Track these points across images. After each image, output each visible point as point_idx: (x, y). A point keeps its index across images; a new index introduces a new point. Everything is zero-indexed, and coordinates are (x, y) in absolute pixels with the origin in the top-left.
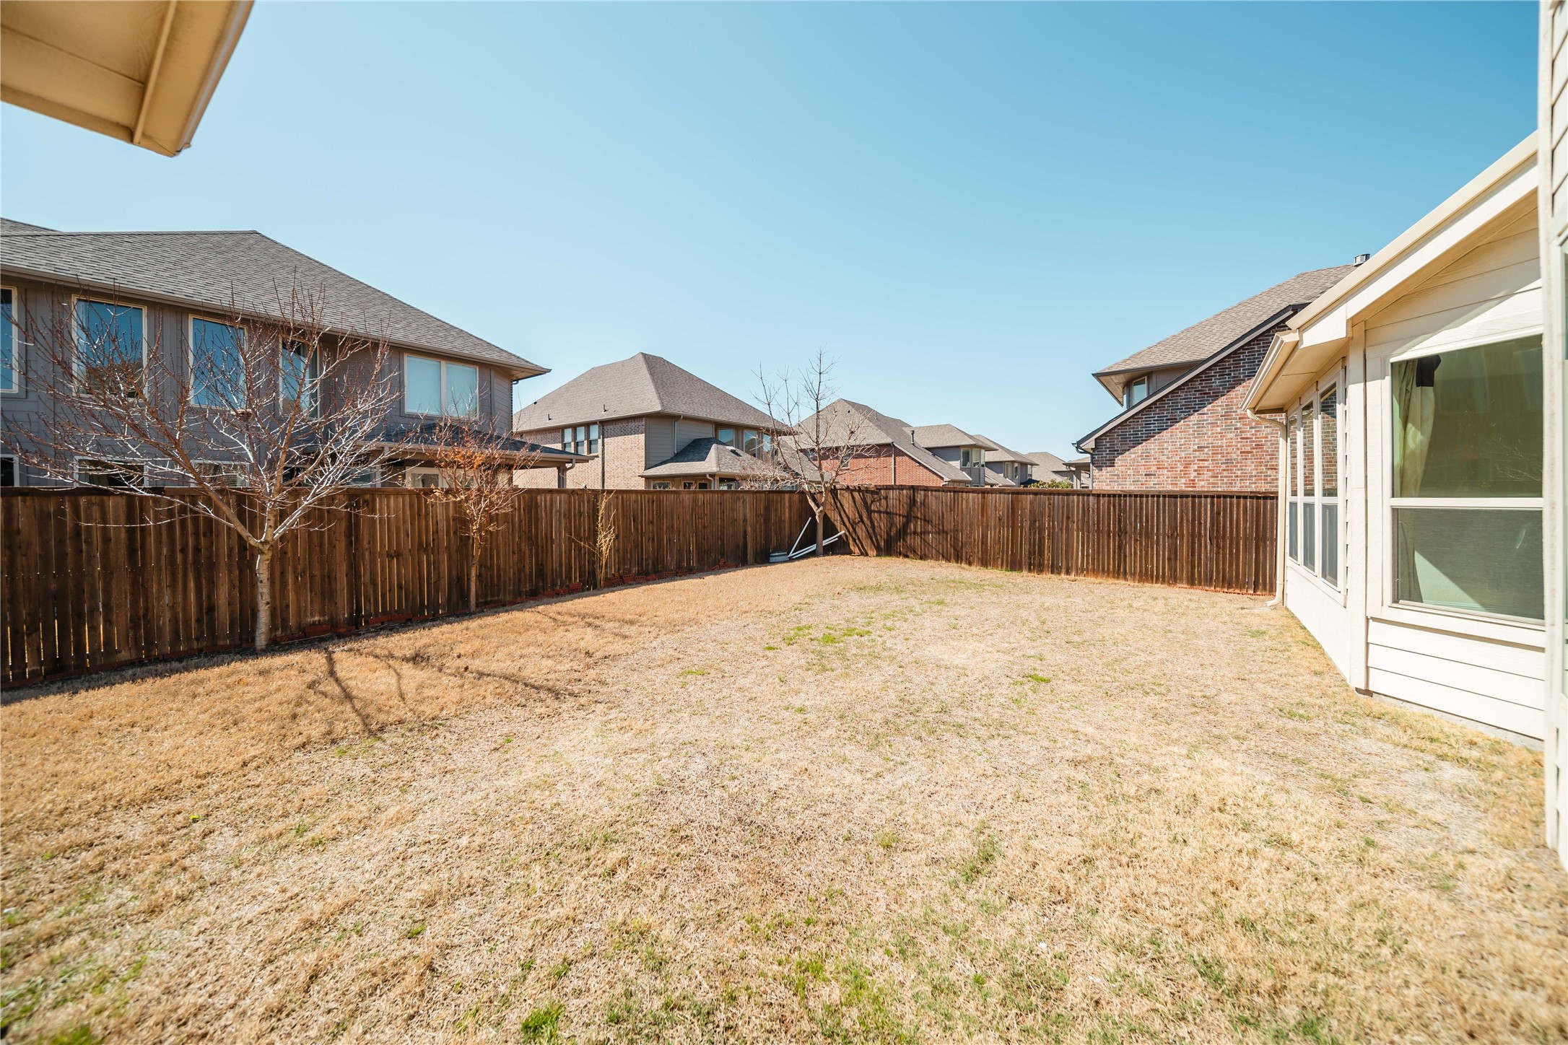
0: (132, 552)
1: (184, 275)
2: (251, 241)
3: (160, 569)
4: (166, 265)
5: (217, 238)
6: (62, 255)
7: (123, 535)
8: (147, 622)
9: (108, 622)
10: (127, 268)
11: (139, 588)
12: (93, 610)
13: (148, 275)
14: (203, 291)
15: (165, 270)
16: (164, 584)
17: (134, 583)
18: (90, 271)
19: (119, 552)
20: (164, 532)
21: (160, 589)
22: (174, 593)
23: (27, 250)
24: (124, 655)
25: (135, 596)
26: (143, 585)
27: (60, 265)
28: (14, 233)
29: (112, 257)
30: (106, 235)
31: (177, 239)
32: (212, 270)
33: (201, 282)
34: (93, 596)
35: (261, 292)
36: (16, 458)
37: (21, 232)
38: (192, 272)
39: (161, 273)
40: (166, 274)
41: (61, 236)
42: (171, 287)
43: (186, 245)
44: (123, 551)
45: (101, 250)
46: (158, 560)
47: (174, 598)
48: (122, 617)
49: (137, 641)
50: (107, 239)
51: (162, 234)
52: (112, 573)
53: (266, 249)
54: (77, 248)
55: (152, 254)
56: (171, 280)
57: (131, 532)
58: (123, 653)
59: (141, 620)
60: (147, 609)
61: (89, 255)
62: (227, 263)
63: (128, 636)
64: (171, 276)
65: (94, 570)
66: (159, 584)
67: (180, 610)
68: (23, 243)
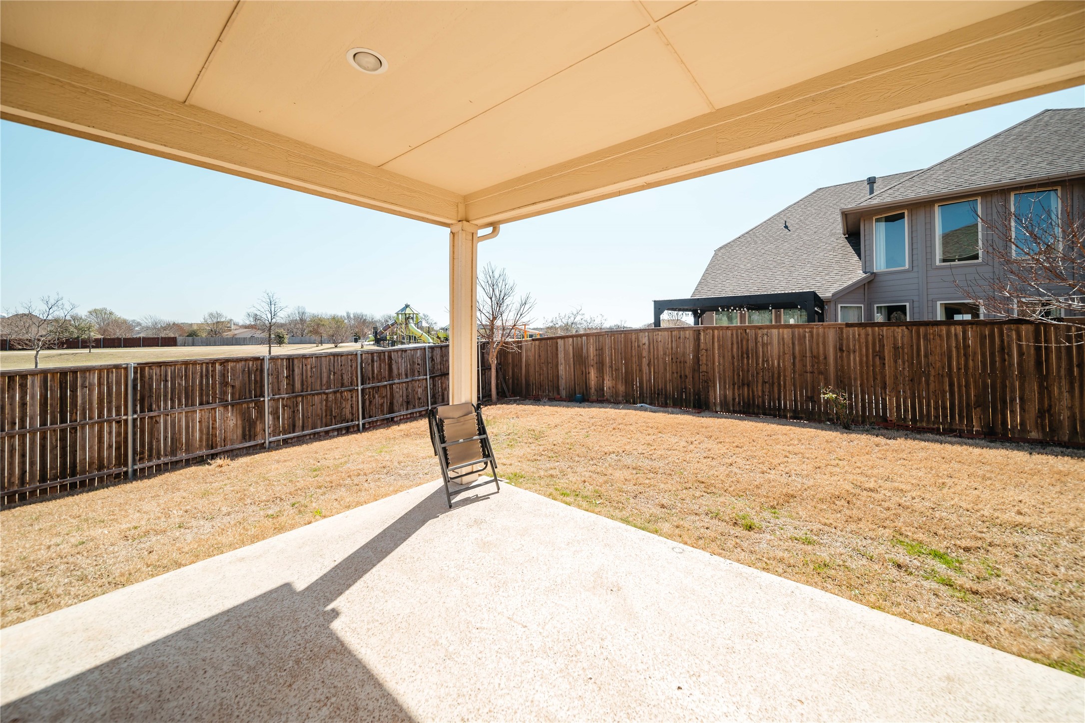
0: (1039, 363)
1: (1003, 166)
2: (1046, 119)
3: (1060, 378)
4: (988, 164)
5: (1017, 130)
6: (929, 183)
7: (1032, 351)
8: (1051, 415)
9: (1023, 409)
10: (966, 176)
11: (1044, 389)
12: (1013, 400)
13: (980, 175)
14: (1022, 172)
15: (989, 168)
16: (1063, 389)
17: (1041, 386)
18: (946, 186)
19: (1031, 363)
20: (1063, 351)
21: (1060, 393)
22: (1072, 397)
23: (912, 186)
24: (1034, 435)
25: (1041, 393)
26: (1047, 388)
27: (930, 188)
28: (902, 181)
29: (954, 173)
30: (946, 161)
31: (989, 144)
32: (1022, 154)
33: (1017, 166)
34: (1013, 391)
35: (1070, 154)
36: (907, 304)
37: (905, 179)
38: (1008, 162)
39: (988, 171)
40: (991, 170)
41: (923, 172)
42: (998, 177)
43: (997, 145)
44: (1032, 363)
45: (947, 171)
46: (1059, 371)
47: (1072, 401)
48: (1033, 408)
49: (1043, 428)
50: (948, 163)
51: (978, 145)
52: (1025, 377)
53: (1061, 119)
54: (934, 176)
55: (977, 161)
56: (996, 172)
57: (1038, 349)
58: (1033, 433)
59: (1045, 412)
60: (1050, 406)
61: (942, 177)
62: (1032, 144)
63: (1037, 423)
64: (995, 170)
65: (1013, 373)
66: (1060, 388)
67: (1077, 411)
68: (909, 184)
